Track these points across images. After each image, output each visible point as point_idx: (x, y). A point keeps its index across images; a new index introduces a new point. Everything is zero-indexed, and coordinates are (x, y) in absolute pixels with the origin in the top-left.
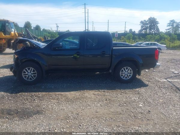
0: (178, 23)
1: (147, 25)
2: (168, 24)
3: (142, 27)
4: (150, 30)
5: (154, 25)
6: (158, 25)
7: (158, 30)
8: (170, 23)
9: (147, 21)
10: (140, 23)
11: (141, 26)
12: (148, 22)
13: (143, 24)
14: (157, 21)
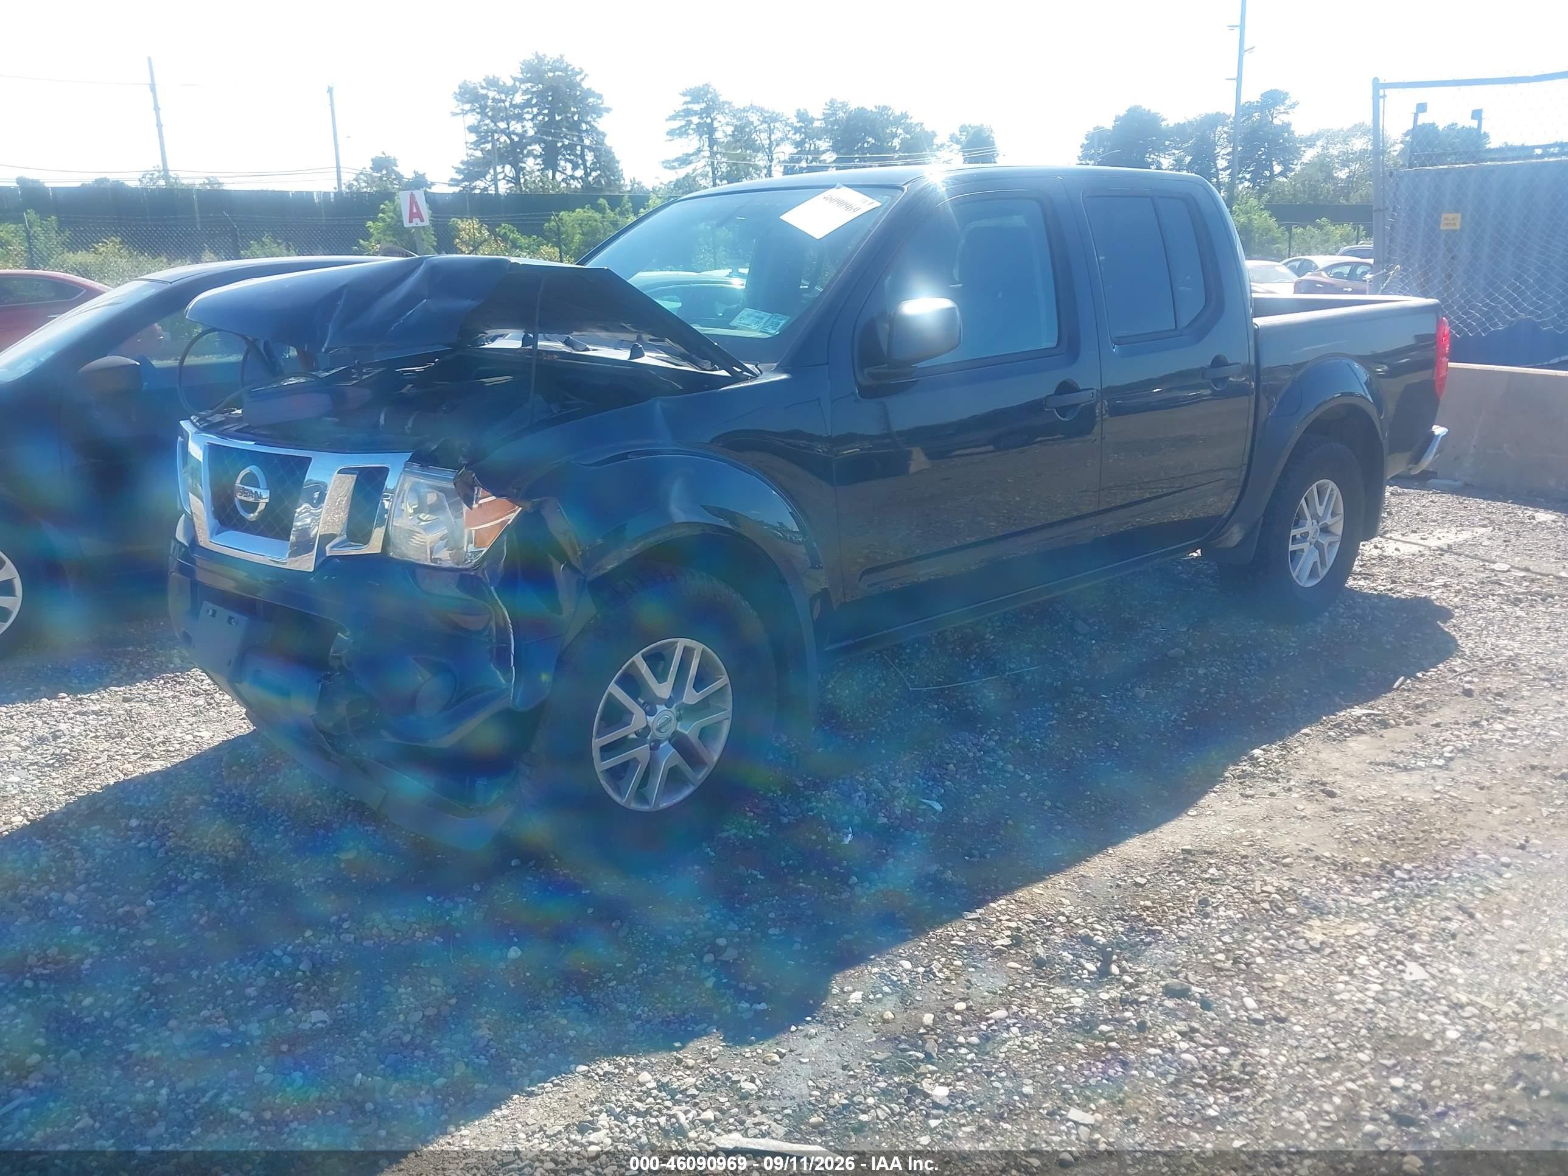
0: (744, 110)
1: (520, 118)
2: (673, 118)
3: (482, 135)
4: (550, 161)
5: (575, 127)
6: (602, 124)
7: (606, 163)
8: (688, 113)
9: (514, 90)
10: (454, 105)
11: (472, 129)
12: (519, 99)
13: (483, 113)
14: (590, 93)
